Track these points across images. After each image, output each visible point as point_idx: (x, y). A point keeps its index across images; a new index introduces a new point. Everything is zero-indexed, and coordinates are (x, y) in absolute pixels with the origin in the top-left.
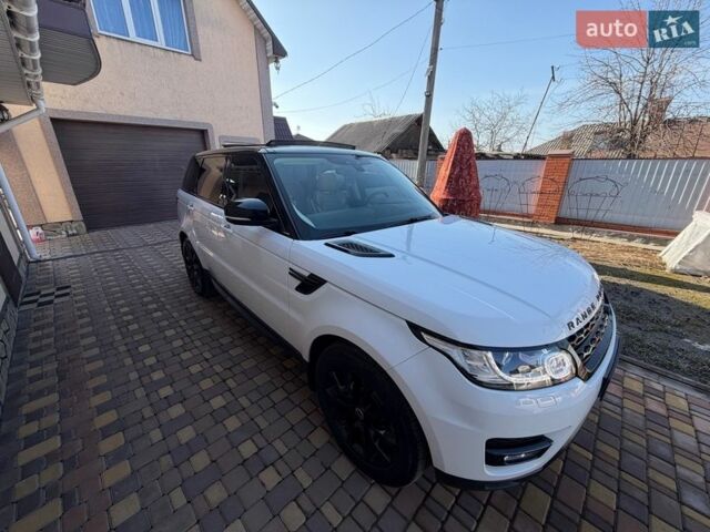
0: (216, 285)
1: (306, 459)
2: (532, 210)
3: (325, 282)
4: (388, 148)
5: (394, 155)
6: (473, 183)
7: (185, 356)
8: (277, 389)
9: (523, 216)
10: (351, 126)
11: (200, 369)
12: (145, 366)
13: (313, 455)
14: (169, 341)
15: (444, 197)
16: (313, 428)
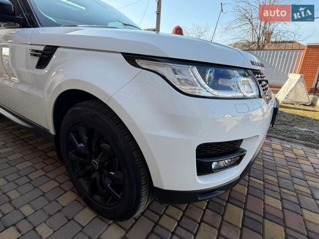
1: (50, 216)
3: (58, 47)
13: (59, 211)
16: (64, 192)
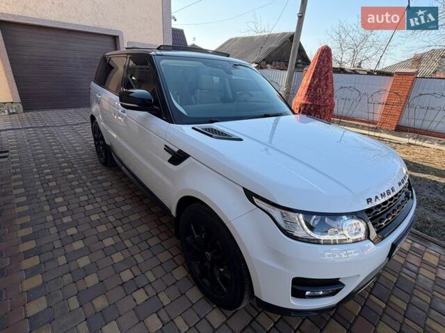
0: (115, 158)
1: (168, 287)
2: (377, 118)
3: (190, 156)
4: (264, 60)
5: (268, 65)
6: (329, 92)
7: (89, 207)
8: (153, 236)
9: (369, 123)
10: (236, 39)
11: (99, 218)
12: (59, 212)
13: (174, 284)
14: (77, 196)
15: (304, 102)
16: (176, 266)
